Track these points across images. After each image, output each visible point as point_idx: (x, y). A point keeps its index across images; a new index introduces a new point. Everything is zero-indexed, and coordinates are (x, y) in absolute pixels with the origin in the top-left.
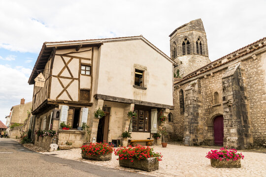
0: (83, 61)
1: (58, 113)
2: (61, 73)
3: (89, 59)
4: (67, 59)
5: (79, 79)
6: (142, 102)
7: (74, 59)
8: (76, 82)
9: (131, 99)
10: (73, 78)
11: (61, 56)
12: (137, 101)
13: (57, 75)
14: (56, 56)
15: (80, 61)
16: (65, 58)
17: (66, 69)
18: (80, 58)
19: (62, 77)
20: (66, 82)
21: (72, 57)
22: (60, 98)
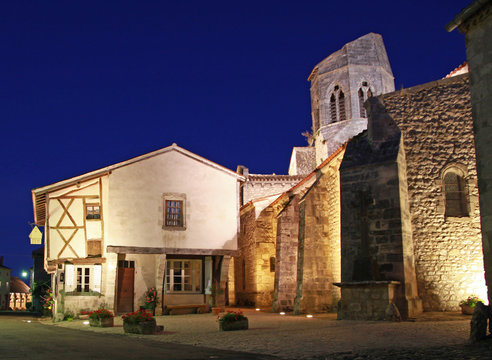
0: (88, 201)
1: (63, 275)
2: (60, 222)
3: (97, 197)
4: (66, 202)
5: (84, 227)
6: (179, 250)
7: (76, 200)
8: (81, 231)
9: (159, 247)
10: (76, 228)
11: (58, 198)
12: (170, 249)
13: (55, 225)
14: (51, 201)
15: (84, 202)
16: (62, 200)
17: (66, 216)
18: (84, 198)
19: (62, 228)
20: (67, 234)
21: (73, 198)
22: (63, 256)
